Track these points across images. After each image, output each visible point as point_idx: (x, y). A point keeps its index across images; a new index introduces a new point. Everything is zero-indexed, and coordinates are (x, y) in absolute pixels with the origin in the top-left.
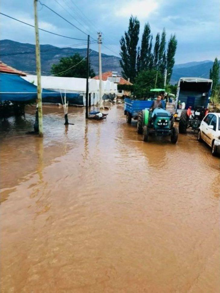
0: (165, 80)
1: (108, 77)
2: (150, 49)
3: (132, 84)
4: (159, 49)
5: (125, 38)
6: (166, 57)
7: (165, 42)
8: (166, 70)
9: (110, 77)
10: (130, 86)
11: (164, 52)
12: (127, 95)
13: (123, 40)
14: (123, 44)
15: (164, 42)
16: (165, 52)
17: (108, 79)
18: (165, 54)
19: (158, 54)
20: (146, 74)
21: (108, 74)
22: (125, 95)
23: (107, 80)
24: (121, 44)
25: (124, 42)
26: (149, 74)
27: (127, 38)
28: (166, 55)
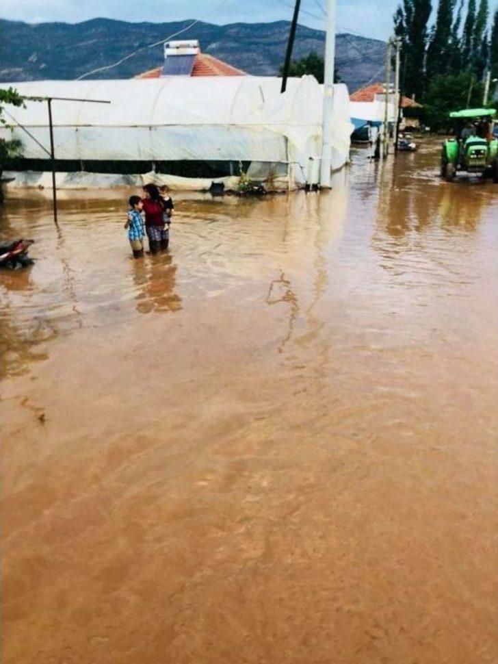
0: (486, 92)
1: (376, 95)
2: (456, 28)
3: (421, 106)
4: (474, 27)
5: (403, 9)
6: (489, 42)
7: (488, 10)
8: (489, 73)
9: (379, 94)
10: (417, 109)
11: (484, 32)
12: (414, 126)
13: (399, 12)
14: (398, 21)
15: (485, 11)
16: (487, 32)
17: (375, 98)
18: (486, 37)
19: (472, 37)
20: (446, 83)
21: (375, 89)
22: (408, 125)
23: (375, 101)
24: (395, 21)
25: (402, 16)
26: (452, 83)
27: (408, 9)
28: (489, 39)
